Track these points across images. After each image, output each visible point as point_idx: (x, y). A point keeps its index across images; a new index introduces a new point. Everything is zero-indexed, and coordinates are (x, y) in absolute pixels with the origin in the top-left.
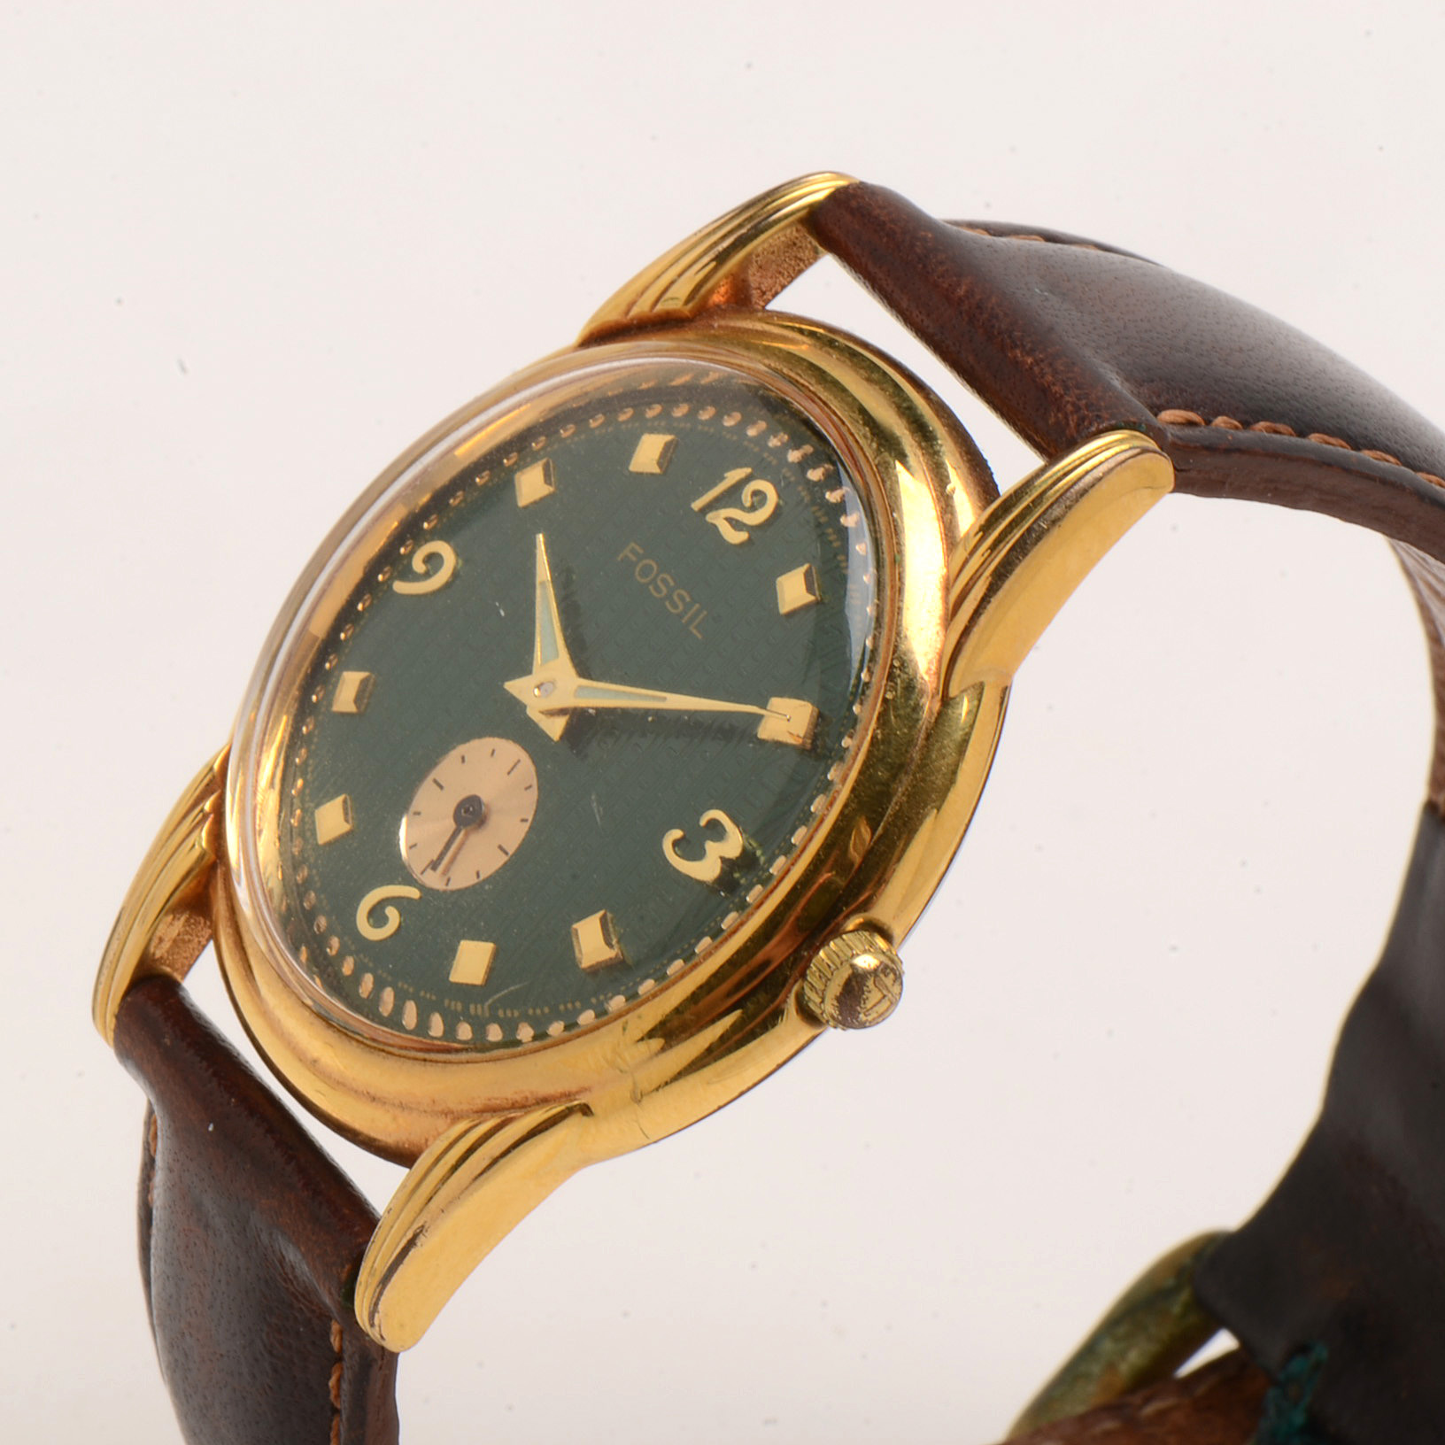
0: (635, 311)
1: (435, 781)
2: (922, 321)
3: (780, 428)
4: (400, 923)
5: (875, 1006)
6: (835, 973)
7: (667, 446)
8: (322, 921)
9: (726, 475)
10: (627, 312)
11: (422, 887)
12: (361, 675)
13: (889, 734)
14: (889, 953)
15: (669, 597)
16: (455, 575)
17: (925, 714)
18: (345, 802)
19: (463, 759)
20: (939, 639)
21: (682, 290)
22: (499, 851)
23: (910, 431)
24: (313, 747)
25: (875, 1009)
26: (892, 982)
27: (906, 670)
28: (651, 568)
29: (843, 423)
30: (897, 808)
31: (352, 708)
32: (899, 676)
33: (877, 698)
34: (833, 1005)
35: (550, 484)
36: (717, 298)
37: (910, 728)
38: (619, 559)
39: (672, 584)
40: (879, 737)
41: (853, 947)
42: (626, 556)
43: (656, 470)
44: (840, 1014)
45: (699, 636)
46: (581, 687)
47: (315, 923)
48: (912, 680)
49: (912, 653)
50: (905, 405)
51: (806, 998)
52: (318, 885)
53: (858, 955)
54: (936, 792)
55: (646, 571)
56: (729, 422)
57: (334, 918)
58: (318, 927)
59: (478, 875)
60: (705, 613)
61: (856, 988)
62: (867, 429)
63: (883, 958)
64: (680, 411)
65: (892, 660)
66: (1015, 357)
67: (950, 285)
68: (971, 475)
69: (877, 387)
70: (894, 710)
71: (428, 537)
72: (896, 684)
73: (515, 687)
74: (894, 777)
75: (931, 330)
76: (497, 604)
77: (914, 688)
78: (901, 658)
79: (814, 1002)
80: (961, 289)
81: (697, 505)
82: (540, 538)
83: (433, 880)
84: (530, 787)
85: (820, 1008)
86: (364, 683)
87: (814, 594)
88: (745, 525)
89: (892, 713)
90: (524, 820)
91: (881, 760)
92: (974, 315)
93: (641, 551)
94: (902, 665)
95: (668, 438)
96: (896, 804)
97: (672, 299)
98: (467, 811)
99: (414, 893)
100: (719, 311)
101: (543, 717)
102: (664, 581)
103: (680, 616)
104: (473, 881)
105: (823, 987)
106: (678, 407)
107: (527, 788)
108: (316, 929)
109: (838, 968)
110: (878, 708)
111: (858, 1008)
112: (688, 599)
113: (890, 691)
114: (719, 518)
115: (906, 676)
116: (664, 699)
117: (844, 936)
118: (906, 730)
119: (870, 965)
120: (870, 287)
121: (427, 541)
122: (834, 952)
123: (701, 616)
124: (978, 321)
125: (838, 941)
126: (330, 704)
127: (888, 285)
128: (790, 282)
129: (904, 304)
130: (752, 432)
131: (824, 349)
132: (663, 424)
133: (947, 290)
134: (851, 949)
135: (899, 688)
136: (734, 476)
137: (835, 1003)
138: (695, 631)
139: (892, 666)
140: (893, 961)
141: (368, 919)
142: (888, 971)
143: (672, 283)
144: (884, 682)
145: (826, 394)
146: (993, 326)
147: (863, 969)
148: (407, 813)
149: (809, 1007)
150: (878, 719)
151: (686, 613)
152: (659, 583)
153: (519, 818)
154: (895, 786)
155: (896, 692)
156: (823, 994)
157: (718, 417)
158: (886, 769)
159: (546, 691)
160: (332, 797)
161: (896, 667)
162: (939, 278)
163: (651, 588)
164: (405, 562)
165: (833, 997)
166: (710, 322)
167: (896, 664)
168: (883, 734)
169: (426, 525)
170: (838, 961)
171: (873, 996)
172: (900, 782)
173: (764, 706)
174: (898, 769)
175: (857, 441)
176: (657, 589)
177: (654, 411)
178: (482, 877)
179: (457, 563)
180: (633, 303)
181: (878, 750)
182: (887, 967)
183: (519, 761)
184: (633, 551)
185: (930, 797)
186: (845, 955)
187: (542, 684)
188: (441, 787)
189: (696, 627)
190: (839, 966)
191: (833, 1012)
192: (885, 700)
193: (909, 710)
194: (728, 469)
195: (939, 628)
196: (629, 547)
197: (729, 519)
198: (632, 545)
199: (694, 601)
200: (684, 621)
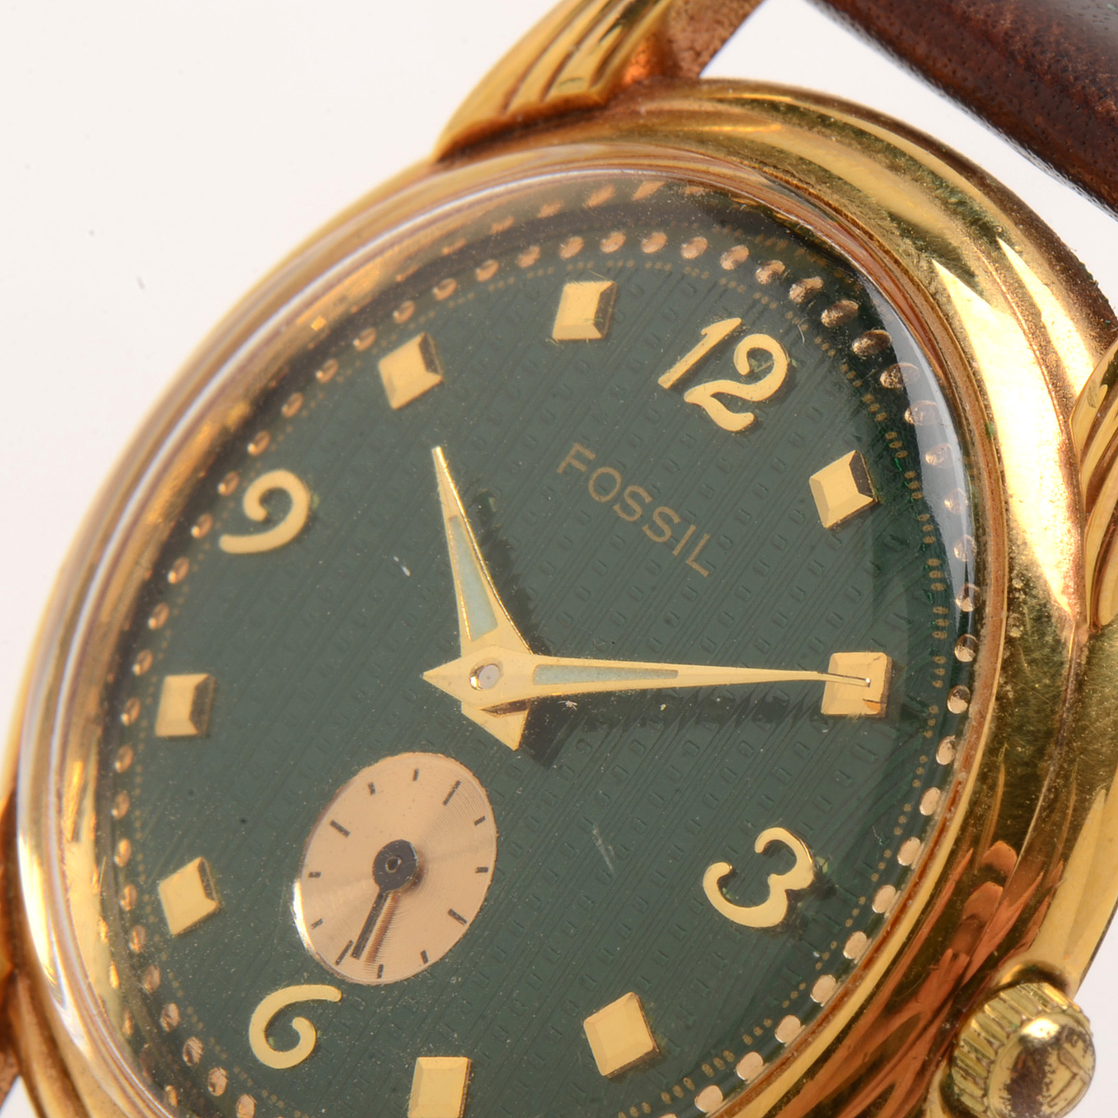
0: (517, 103)
1: (334, 824)
2: (954, 72)
3: (769, 252)
4: (317, 1040)
5: (1062, 1091)
6: (1000, 1051)
7: (605, 297)
8: (195, 1047)
9: (703, 332)
10: (506, 105)
12: (197, 679)
13: (1023, 689)
14: (1070, 1011)
15: (646, 518)
16: (313, 518)
17: (1069, 652)
18: (202, 869)
19: (372, 789)
20: (1072, 540)
21: (584, 65)
22: (451, 919)
23: (970, 236)
24: (137, 792)
25: (1063, 1095)
26: (1082, 1052)
27: (1034, 592)
28: (611, 479)
29: (871, 237)
30: (1052, 796)
31: (188, 729)
32: (1025, 602)
33: (996, 638)
34: (1002, 1098)
35: (435, 371)
36: (634, 72)
37: (1053, 677)
38: (560, 470)
39: (648, 499)
40: (1011, 695)
41: (1020, 1009)
42: (570, 465)
43: (596, 334)
44: (1014, 1109)
45: (705, 573)
46: (541, 668)
47: (184, 1050)
48: (1045, 605)
49: (1038, 566)
50: (953, 200)
51: (956, 1090)
52: (180, 994)
53: (1029, 1020)
54: (1105, 766)
55: (605, 484)
56: (690, 252)
57: (212, 1040)
58: (189, 1054)
59: (424, 956)
60: (706, 537)
61: (1034, 1070)
62: (908, 241)
63: (1065, 1020)
64: (612, 243)
65: (1011, 580)
66: (1109, 111)
67: (988, 16)
68: (1071, 290)
69: (908, 177)
70: (1025, 655)
71: (259, 465)
72: (1023, 614)
73: (440, 676)
74: (1040, 753)
75: (970, 84)
76: (396, 559)
77: (1049, 617)
78: (1023, 575)
79: (972, 1096)
80: (1005, 20)
81: (667, 379)
82: (438, 452)
83: (357, 971)
84: (482, 820)
85: (983, 1103)
86: (200, 691)
87: (871, 496)
88: (744, 401)
89: (1023, 657)
90: (482, 870)
91: (1019, 729)
92: (1033, 56)
93: (591, 456)
94: (1027, 585)
95: (605, 285)
96: (1049, 790)
97: (572, 80)
98: (392, 865)
99: (331, 994)
100: (641, 89)
101: (489, 717)
102: (634, 496)
103: (670, 546)
104: (417, 967)
105: (984, 1074)
106: (606, 236)
107: (478, 822)
108: (186, 1059)
109: (1003, 1045)
110: (1001, 654)
111: (1040, 1098)
112: (676, 520)
113: (1014, 625)
114: (701, 395)
115: (1035, 601)
116: (674, 673)
117: (1002, 994)
118: (1047, 681)
119: (1048, 1033)
120: (862, 31)
121: (259, 473)
122: (994, 1020)
123: (702, 543)
124: (1041, 64)
125: (995, 1003)
126: (151, 727)
127: (892, 24)
128: (732, 33)
129: (921, 49)
130: (727, 264)
131: (815, 129)
132: (590, 265)
133: (985, 22)
134: (1018, 1012)
135: (1027, 619)
136: (716, 332)
137: (1005, 1095)
138: (695, 566)
139: (1011, 590)
140: (1078, 1022)
141: (267, 1036)
142: (1075, 1038)
143: (568, 57)
144: (1004, 613)
145: (835, 196)
146: (1065, 69)
147: (1038, 1039)
148: (300, 877)
149: (962, 1103)
150: (1003, 668)
151: (678, 541)
152: (630, 502)
153: (474, 868)
154: (1045, 764)
155: (1025, 626)
156: (985, 1083)
157: (673, 247)
158: (1029, 742)
159: (489, 678)
160: (181, 863)
161: (1018, 590)
162: (969, 7)
163: (617, 507)
164: (231, 505)
165: (1002, 1086)
166: (632, 107)
167: (1018, 584)
168: (1015, 691)
169: (251, 448)
170: (1001, 1034)
171: (1059, 1077)
172: (1051, 758)
173: (823, 668)
174: (1043, 739)
175: (896, 262)
176: (626, 508)
177: (572, 247)
178: (432, 959)
179: (312, 501)
180: (512, 93)
181: (1011, 715)
182: (1072, 1032)
183: (458, 783)
184: (579, 456)
185: (1097, 775)
186: (1010, 1023)
187: (481, 668)
188: (346, 833)
189: (695, 560)
190: (1005, 1041)
191: (1003, 1107)
192: (1010, 641)
193: (1047, 650)
194: (707, 322)
195: (1069, 524)
196: (573, 452)
197: (718, 396)
198: (577, 447)
199: (686, 521)
200: (676, 552)
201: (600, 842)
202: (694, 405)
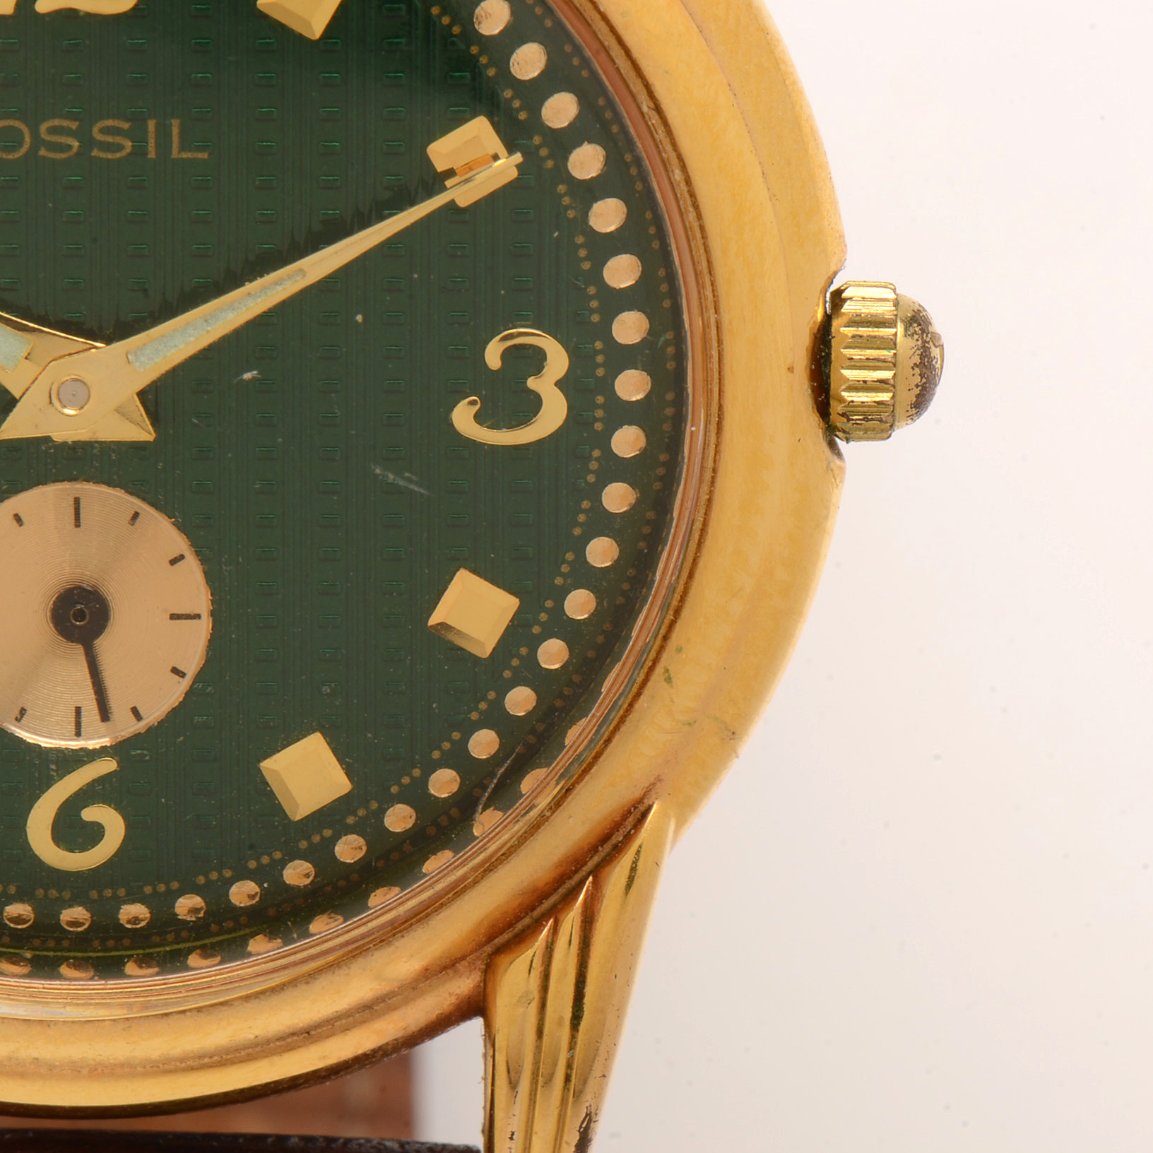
39: (74, 125)
45: (205, 156)
46: (132, 353)
99: (107, 766)
102: (53, 130)
103: (140, 152)
116: (301, 273)
138: (185, 155)
163: (43, 152)
178: (191, 672)
183: (77, 500)
199: (139, 121)
200: (152, 154)
201: (391, 476)
202: (54, 12)
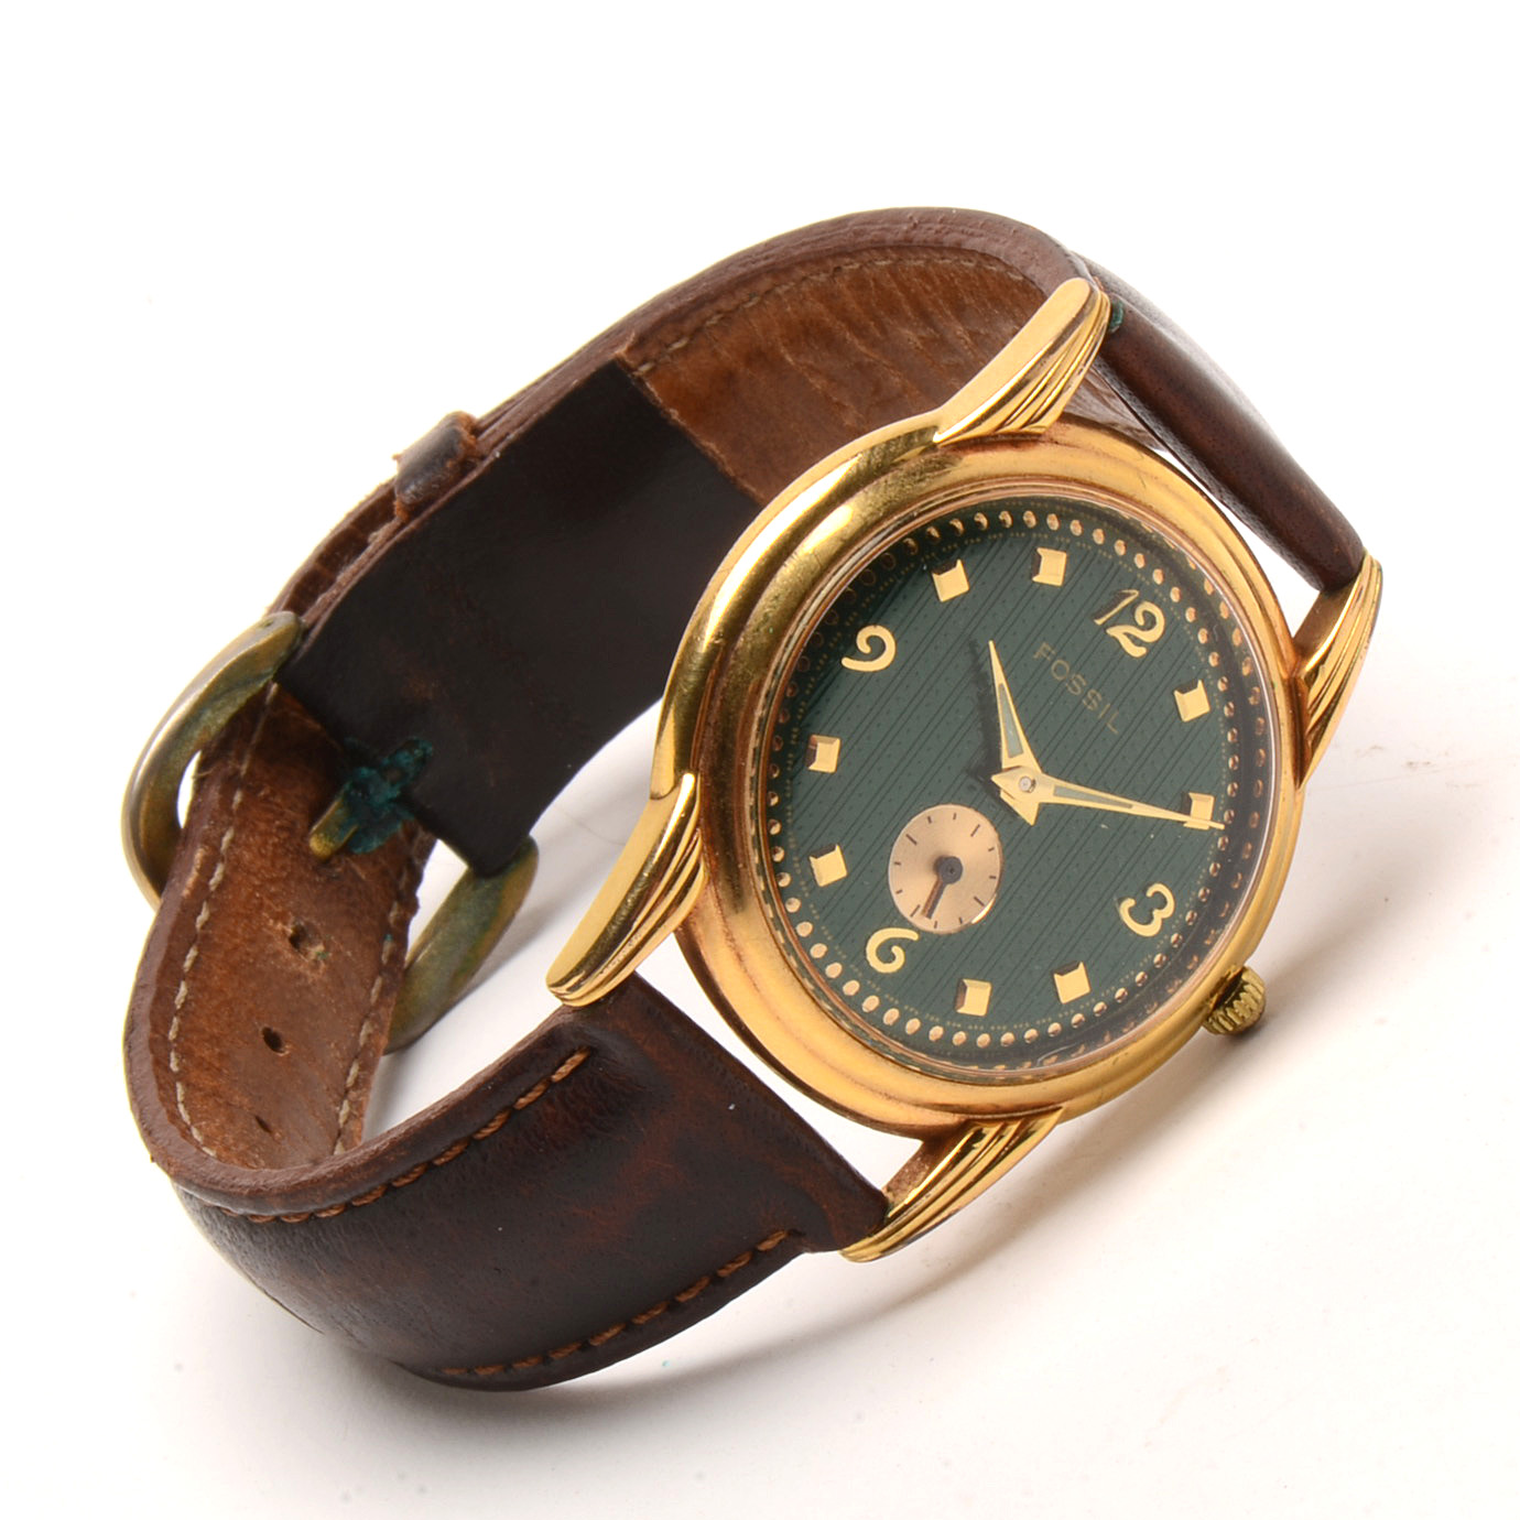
1: (908, 836)
3: (1158, 561)
4: (906, 960)
7: (1069, 563)
8: (822, 949)
11: (918, 931)
15: (1084, 694)
16: (898, 657)
18: (844, 852)
19: (930, 822)
22: (976, 902)
28: (1064, 668)
38: (1035, 656)
39: (1085, 684)
42: (1041, 655)
43: (1063, 584)
45: (1116, 732)
46: (1057, 787)
47: (813, 949)
55: (1060, 669)
59: (961, 921)
60: (1118, 712)
71: (867, 621)
81: (1099, 622)
82: (991, 644)
83: (926, 924)
84: (993, 849)
88: (1142, 641)
90: (993, 877)
93: (1052, 652)
98: (943, 866)
99: (914, 936)
102: (1077, 680)
103: (1096, 712)
104: (957, 925)
107: (990, 850)
112: (1101, 699)
114: (1117, 632)
121: (867, 625)
123: (1115, 715)
138: (1111, 727)
141: (878, 956)
151: (1101, 710)
152: (1074, 682)
153: (988, 876)
160: (833, 848)
163: (1067, 685)
164: (851, 641)
176: (1072, 686)
178: (965, 923)
179: (897, 647)
183: (979, 826)
184: (1047, 651)
189: (1112, 724)
196: (1042, 648)
197: (1128, 635)
198: (1044, 645)
200: (1100, 717)
202: (1114, 637)
